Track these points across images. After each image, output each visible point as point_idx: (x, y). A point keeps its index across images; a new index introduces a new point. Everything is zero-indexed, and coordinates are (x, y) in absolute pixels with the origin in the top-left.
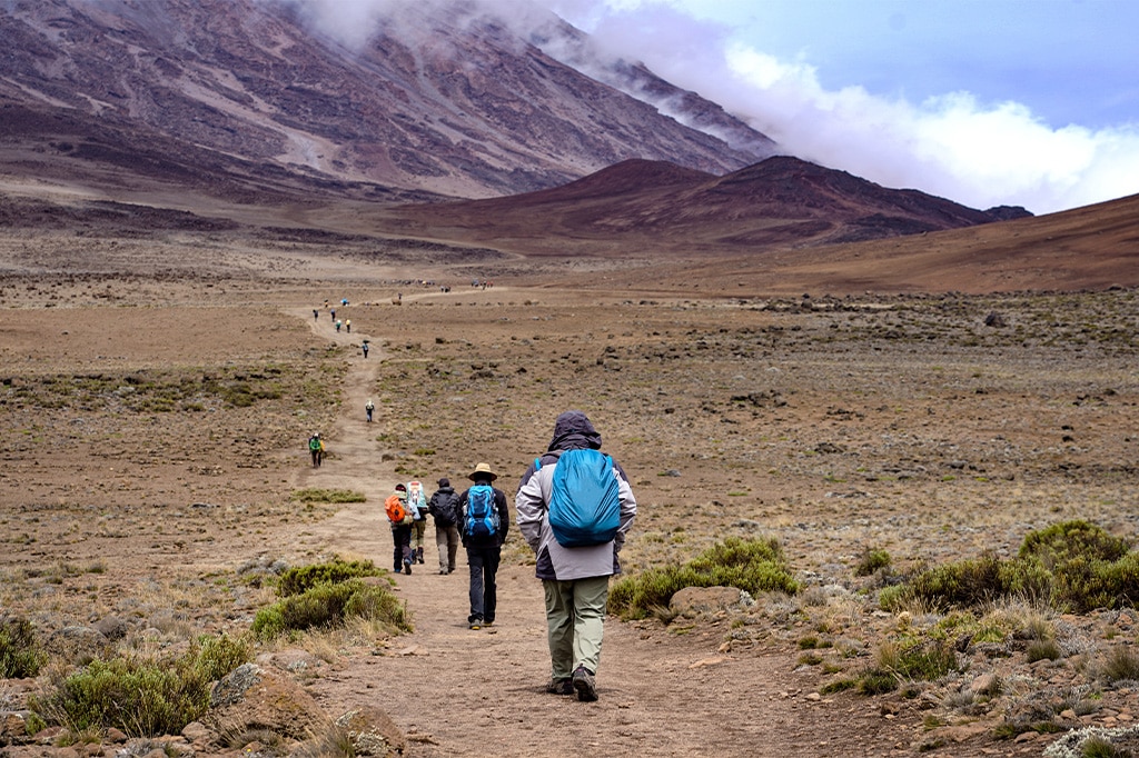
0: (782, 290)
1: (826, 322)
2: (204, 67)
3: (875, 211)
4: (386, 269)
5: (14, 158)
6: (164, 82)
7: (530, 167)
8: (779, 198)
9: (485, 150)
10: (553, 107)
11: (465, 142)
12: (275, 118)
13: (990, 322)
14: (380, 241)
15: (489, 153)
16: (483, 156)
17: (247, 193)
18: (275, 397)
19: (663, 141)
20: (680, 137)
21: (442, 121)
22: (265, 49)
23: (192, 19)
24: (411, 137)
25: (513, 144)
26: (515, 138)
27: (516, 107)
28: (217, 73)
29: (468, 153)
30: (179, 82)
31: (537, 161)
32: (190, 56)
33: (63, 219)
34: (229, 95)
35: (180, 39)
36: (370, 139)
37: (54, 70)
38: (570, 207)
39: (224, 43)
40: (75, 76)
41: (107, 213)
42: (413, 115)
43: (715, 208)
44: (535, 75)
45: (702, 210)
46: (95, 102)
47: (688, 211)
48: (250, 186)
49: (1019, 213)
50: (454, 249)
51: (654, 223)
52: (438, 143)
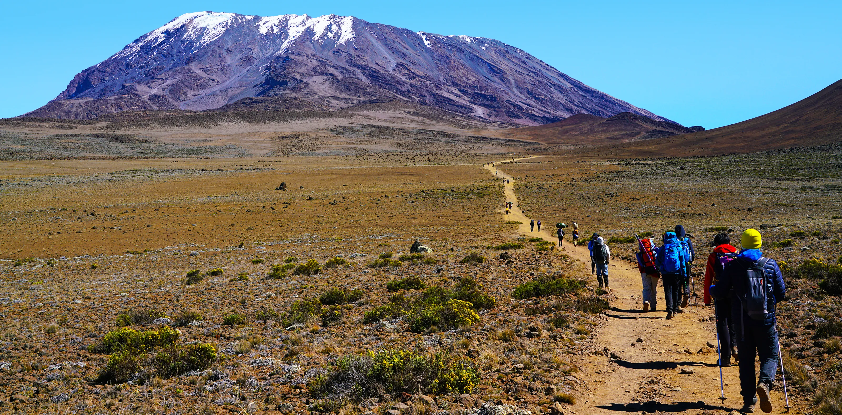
0: (624, 155)
1: (634, 169)
2: (448, 87)
3: (655, 128)
4: (505, 148)
5: (394, 116)
6: (437, 92)
7: (547, 115)
8: (625, 125)
9: (534, 111)
10: (554, 97)
11: (528, 108)
12: (470, 102)
13: (682, 168)
14: (503, 140)
15: (535, 111)
16: (533, 113)
17: (463, 125)
18: (489, 195)
19: (589, 106)
20: (594, 105)
21: (520, 102)
22: (467, 81)
23: (445, 73)
24: (511, 107)
25: (542, 108)
26: (543, 106)
27: (543, 97)
28: (453, 89)
29: (528, 111)
30: (441, 92)
31: (550, 113)
32: (444, 84)
33: (410, 135)
34: (456, 95)
35: (441, 79)
36: (499, 108)
37: (404, 89)
38: (560, 129)
39: (455, 80)
40: (411, 90)
41: (423, 133)
42: (512, 100)
43: (605, 128)
44: (549, 87)
45: (601, 129)
46: (416, 98)
47: (597, 129)
48: (464, 123)
49: (700, 129)
50: (525, 142)
51: (586, 133)
52: (520, 108)
